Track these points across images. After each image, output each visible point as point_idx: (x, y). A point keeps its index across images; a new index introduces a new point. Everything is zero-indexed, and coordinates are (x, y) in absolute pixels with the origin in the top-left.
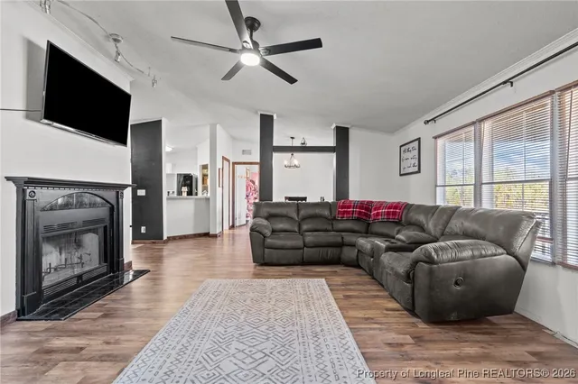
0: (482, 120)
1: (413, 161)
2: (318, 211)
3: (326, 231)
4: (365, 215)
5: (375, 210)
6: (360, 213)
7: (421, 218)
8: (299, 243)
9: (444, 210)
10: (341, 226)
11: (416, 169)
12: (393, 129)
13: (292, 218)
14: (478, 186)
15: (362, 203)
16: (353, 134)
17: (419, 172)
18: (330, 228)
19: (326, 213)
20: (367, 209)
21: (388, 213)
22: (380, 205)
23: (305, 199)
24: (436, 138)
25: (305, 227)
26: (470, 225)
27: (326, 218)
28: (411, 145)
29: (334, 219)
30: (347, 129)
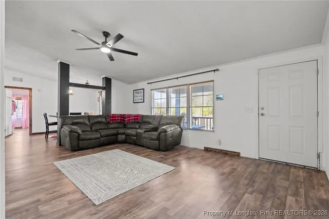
0: (169, 87)
1: (141, 97)
2: (99, 120)
3: (105, 129)
4: (123, 120)
5: (128, 118)
6: (121, 119)
7: (150, 120)
8: (99, 136)
9: (158, 117)
10: (112, 126)
11: (142, 101)
12: (130, 83)
13: (86, 124)
14: (168, 108)
15: (121, 115)
16: (113, 82)
17: (144, 102)
18: (107, 128)
19: (104, 120)
20: (124, 118)
21: (134, 119)
22: (129, 116)
23: (80, 114)
24: (151, 90)
25: (93, 129)
26: (169, 121)
27: (103, 123)
28: (139, 91)
29: (108, 123)
30: (111, 79)
